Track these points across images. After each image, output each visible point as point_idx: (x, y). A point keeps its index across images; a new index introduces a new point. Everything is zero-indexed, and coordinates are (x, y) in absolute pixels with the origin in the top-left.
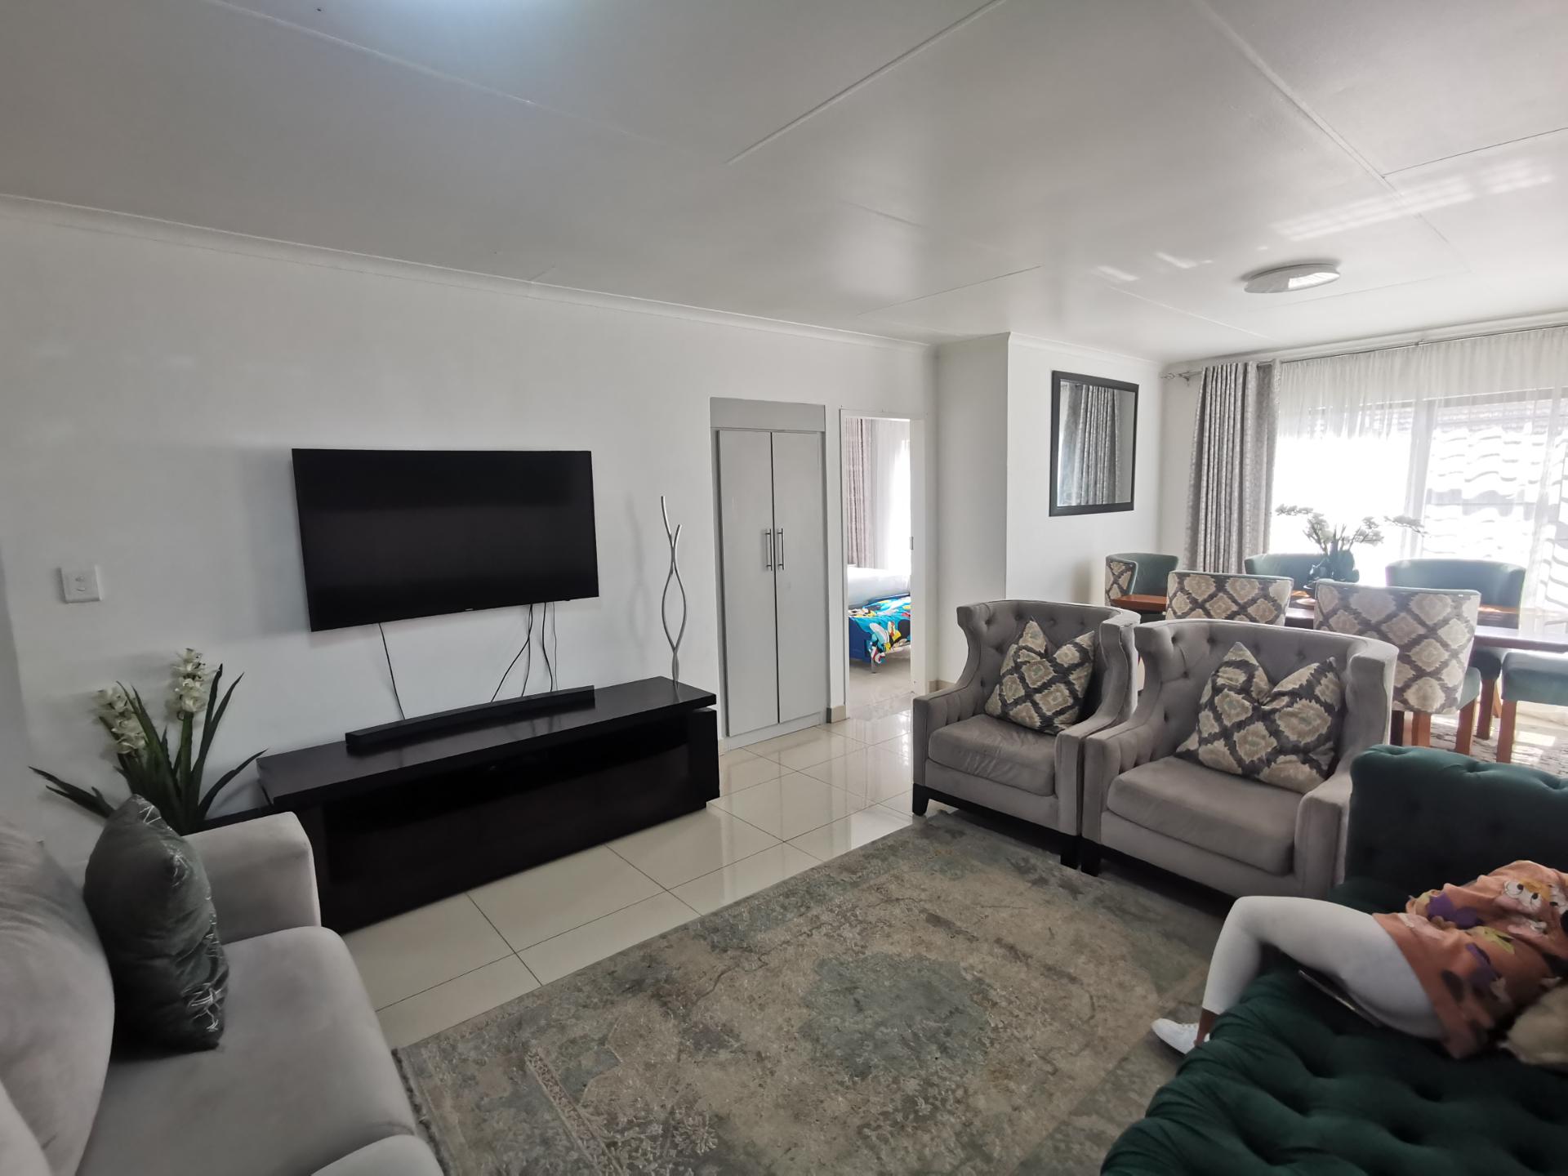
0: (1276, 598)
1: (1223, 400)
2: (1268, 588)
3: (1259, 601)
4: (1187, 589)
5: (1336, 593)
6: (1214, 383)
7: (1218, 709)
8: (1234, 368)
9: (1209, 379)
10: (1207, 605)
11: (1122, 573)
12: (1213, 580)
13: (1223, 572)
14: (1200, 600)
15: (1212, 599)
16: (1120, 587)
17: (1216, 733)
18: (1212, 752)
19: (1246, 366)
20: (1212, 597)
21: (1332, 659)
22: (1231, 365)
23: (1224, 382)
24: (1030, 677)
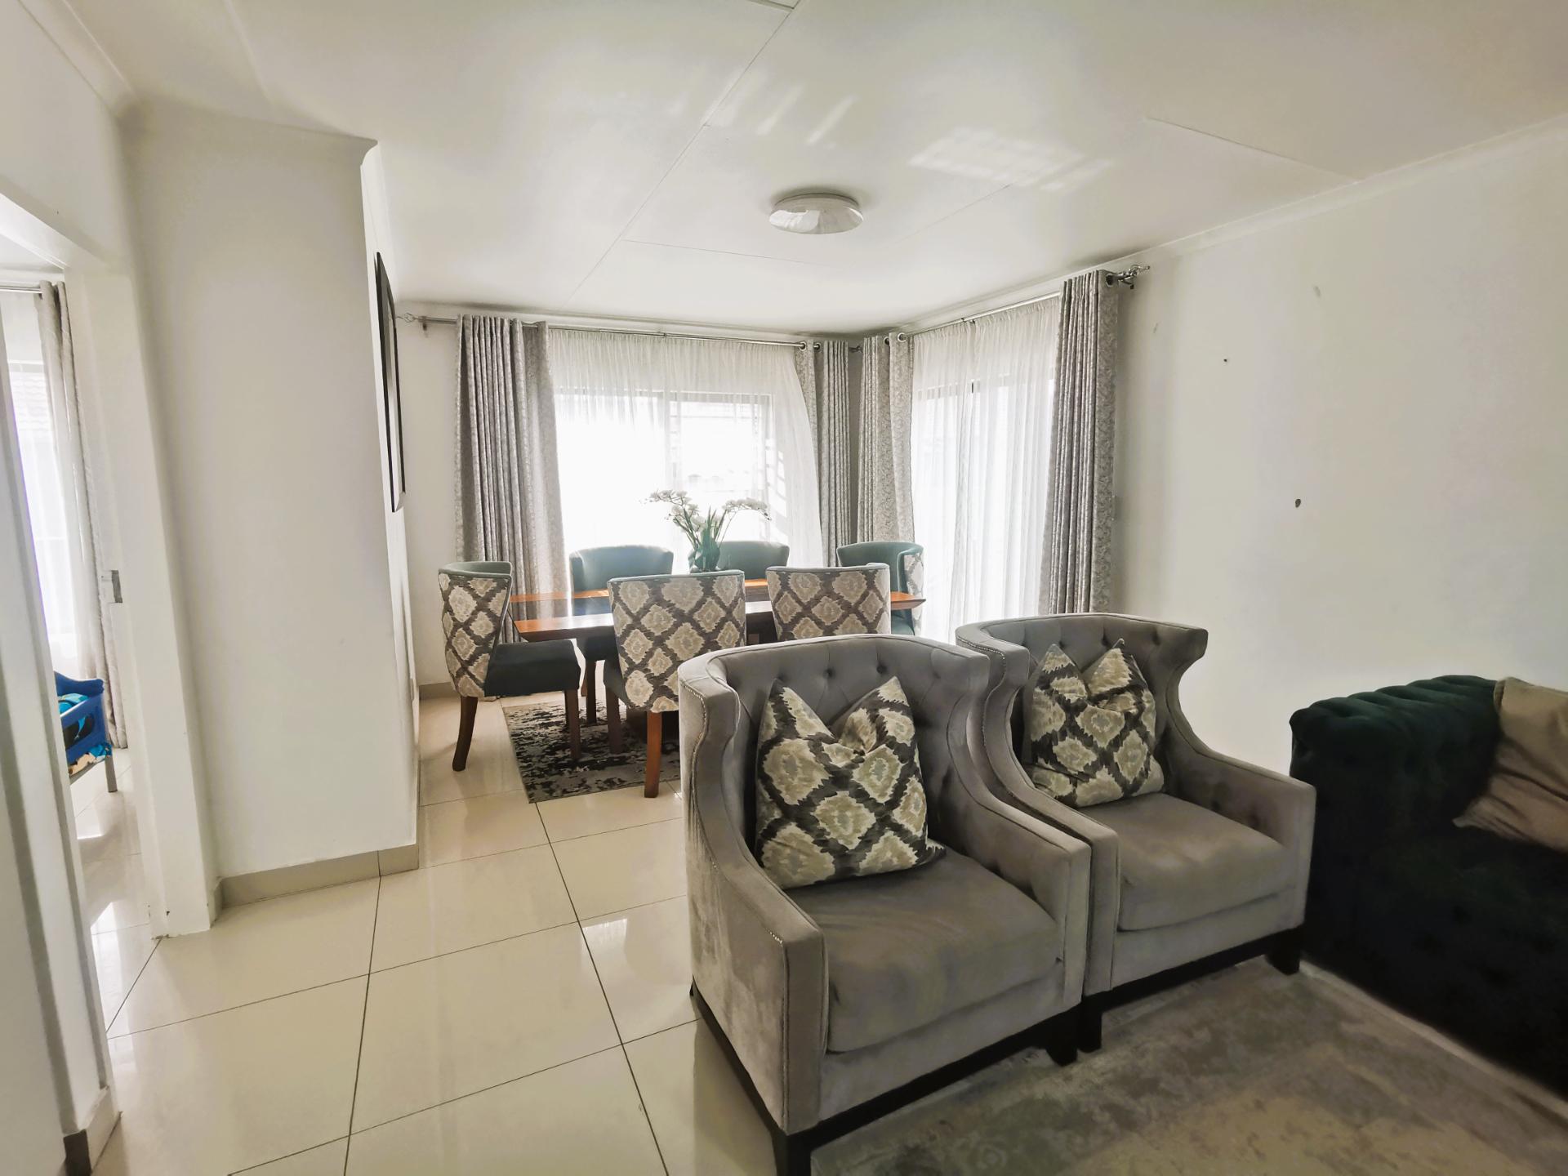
24: (873, 786)
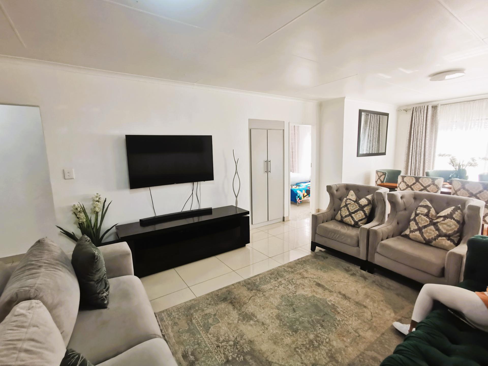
0: (437, 185)
1: (419, 118)
2: (435, 181)
3: (431, 186)
4: (405, 181)
5: (460, 183)
6: (416, 112)
7: (417, 221)
8: (423, 107)
9: (414, 111)
10: (412, 187)
11: (381, 176)
12: (415, 178)
13: (417, 176)
14: (410, 185)
15: (414, 185)
16: (381, 180)
17: (416, 229)
18: (414, 235)
19: (428, 107)
20: (414, 184)
21: (460, 205)
22: (422, 106)
23: (420, 112)
